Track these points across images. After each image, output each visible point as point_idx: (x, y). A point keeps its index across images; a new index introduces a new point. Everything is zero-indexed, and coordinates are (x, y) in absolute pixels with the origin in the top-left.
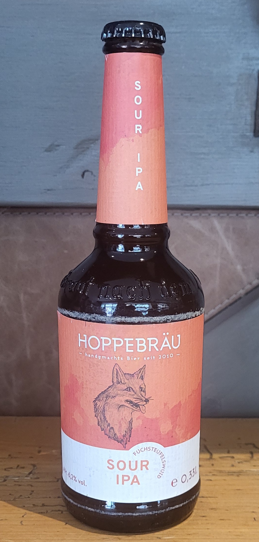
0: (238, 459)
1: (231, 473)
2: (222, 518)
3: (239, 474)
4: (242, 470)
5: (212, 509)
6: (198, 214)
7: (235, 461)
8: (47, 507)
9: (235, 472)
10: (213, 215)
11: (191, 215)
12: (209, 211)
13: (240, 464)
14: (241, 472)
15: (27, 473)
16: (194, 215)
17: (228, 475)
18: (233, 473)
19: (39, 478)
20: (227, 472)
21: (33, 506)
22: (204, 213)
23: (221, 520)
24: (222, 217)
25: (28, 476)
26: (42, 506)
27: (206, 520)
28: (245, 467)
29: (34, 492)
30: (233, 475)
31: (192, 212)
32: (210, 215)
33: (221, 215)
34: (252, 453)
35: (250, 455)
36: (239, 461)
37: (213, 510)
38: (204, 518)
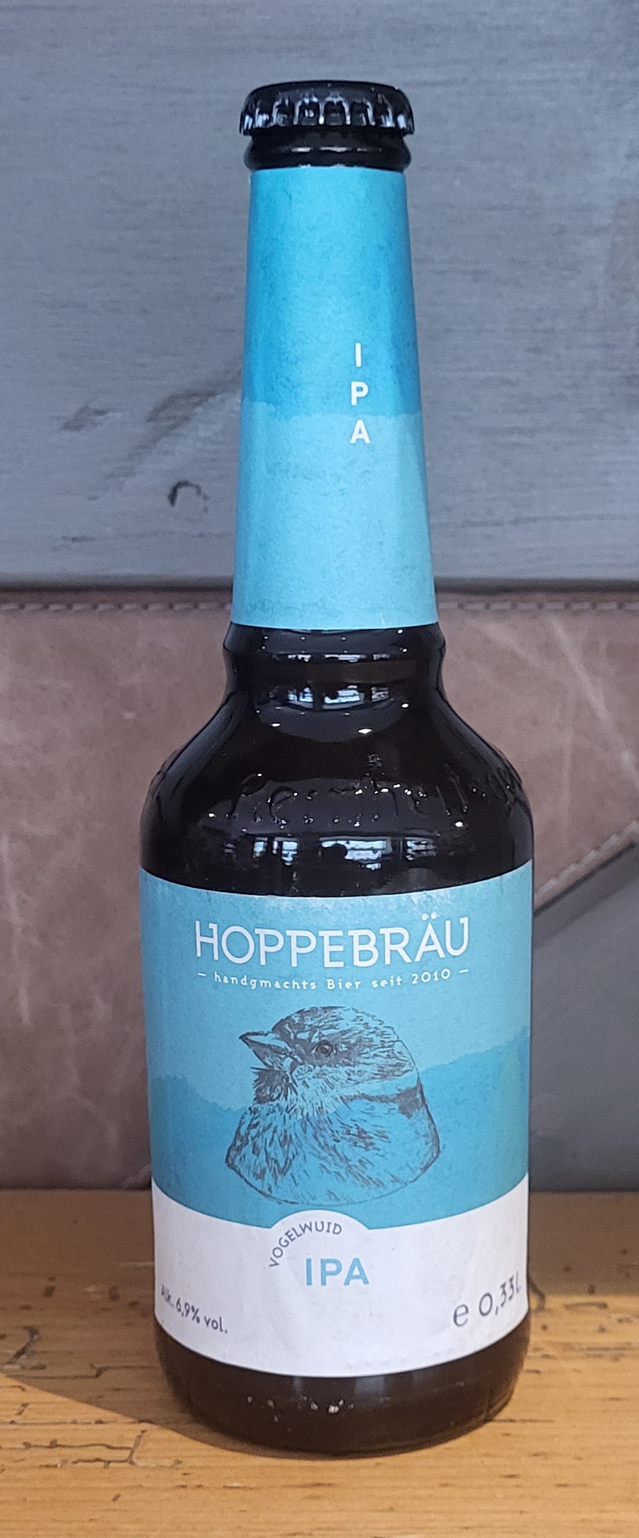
0: (618, 1310)
1: (595, 1352)
2: (563, 1482)
3: (619, 1353)
4: (629, 1343)
5: (536, 1455)
6: (507, 606)
7: (609, 1317)
8: (64, 1451)
9: (606, 1349)
10: (549, 606)
11: (487, 607)
12: (540, 596)
13: (625, 1326)
14: (624, 1349)
15: (14, 1352)
16: (495, 607)
17: (588, 1356)
18: (602, 1352)
19: (43, 1367)
20: (584, 1347)
21: (24, 1447)
22: (523, 602)
23: (561, 1485)
24: (577, 613)
25: (14, 1360)
26: (50, 1447)
27: (518, 1486)
28: (636, 1333)
29: (30, 1406)
30: (600, 1356)
31: (488, 598)
32: (541, 606)
33: (576, 607)
36: (620, 1316)
37: (539, 1457)
38: (512, 1482)
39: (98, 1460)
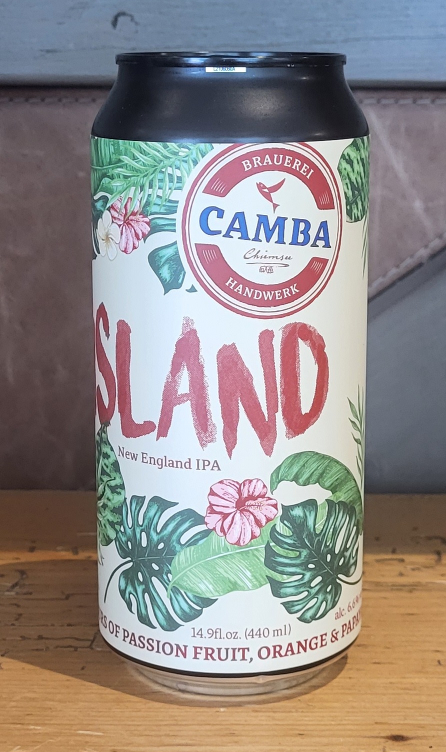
0: (412, 563)
1: (399, 588)
2: (377, 661)
3: (412, 588)
4: (419, 582)
7: (405, 567)
8: (47, 641)
9: (404, 586)
10: (367, 101)
13: (416, 573)
14: (416, 586)
15: (9, 585)
17: (393, 590)
18: (402, 588)
19: (31, 593)
20: (390, 584)
21: (20, 639)
23: (375, 663)
24: (385, 106)
25: (11, 589)
26: (39, 639)
28: (424, 577)
29: (23, 616)
30: (400, 590)
32: (361, 102)
33: (384, 102)
34: (439, 553)
35: (434, 557)
36: (412, 567)
39: (70, 646)
